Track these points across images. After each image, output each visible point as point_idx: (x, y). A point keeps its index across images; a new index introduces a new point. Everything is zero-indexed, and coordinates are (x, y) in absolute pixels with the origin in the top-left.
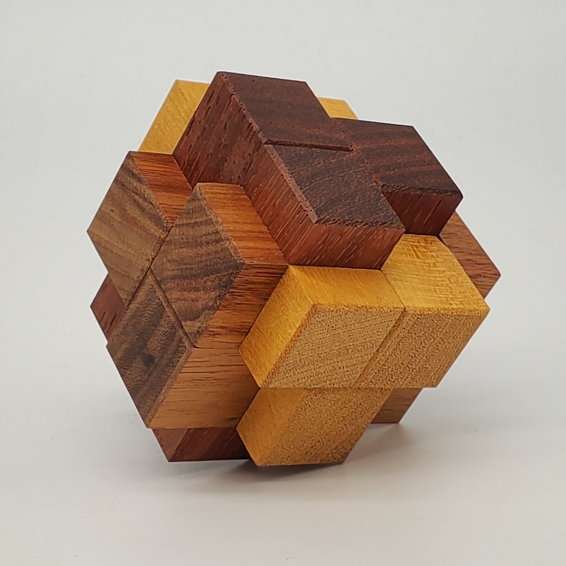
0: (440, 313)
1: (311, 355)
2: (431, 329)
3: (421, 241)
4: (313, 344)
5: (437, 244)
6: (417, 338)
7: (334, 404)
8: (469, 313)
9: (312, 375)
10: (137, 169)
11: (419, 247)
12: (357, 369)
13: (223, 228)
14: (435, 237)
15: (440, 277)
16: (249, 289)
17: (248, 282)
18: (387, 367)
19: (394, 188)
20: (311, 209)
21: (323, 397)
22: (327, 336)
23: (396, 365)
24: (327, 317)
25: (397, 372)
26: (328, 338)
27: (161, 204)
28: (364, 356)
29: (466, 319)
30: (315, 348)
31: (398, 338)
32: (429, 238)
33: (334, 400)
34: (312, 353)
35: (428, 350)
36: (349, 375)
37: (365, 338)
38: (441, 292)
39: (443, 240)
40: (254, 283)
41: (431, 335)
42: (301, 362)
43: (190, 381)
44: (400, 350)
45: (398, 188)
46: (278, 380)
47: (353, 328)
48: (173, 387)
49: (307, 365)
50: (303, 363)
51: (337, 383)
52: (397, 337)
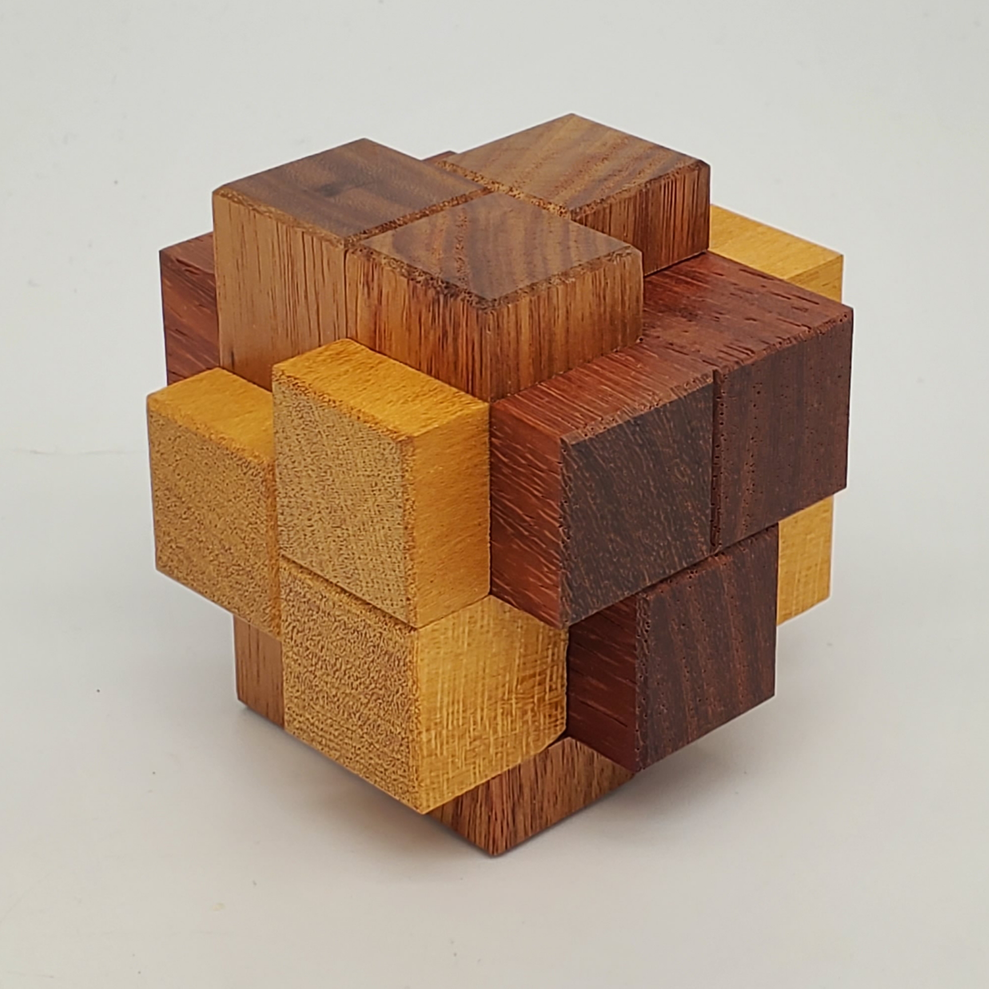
0: (411, 705)
1: (329, 453)
2: (381, 692)
3: (554, 693)
4: (346, 452)
5: (549, 728)
6: (366, 666)
7: (250, 523)
8: (413, 766)
9: (296, 464)
10: (676, 175)
11: (542, 687)
12: (309, 556)
13: (555, 284)
14: (564, 728)
15: (482, 719)
16: (445, 333)
17: (456, 326)
18: (314, 617)
19: (643, 625)
20: (589, 436)
21: (262, 497)
22: (361, 477)
23: (320, 634)
24: (392, 469)
25: (307, 640)
26: (358, 479)
27: (611, 206)
28: (332, 563)
29: (402, 762)
30: (341, 457)
31: (364, 627)
32: (562, 713)
33: (258, 521)
34: (332, 453)
35: (347, 695)
36: (299, 541)
37: (362, 557)
38: (453, 713)
39: (560, 743)
40: (455, 339)
41: (373, 694)
42: (317, 435)
43: (290, 255)
44: (345, 636)
45: (645, 633)
46: (285, 397)
47: (377, 527)
48: (279, 225)
49: (312, 450)
50: (315, 440)
51: (285, 520)
52: (366, 624)
